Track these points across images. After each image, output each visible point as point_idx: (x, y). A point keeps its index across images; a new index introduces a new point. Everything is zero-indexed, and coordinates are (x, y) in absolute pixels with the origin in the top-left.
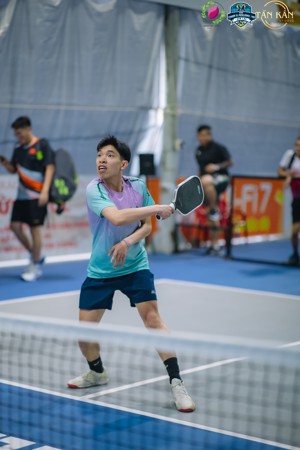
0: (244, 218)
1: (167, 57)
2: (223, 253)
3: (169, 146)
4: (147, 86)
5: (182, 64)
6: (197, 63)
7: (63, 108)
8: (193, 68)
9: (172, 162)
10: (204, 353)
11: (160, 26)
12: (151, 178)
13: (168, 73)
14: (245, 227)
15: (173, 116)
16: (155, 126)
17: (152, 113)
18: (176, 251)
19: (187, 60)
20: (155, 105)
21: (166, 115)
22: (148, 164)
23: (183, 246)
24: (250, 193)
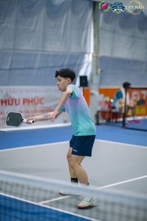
1: (94, 27)
3: (95, 72)
5: (100, 30)
7: (40, 53)
9: (96, 80)
11: (90, 12)
12: (85, 88)
13: (95, 36)
15: (97, 57)
16: (88, 62)
17: (86, 56)
18: (98, 124)
19: (102, 29)
20: (88, 52)
21: (93, 57)
22: (84, 81)
23: (101, 121)
24: (136, 96)
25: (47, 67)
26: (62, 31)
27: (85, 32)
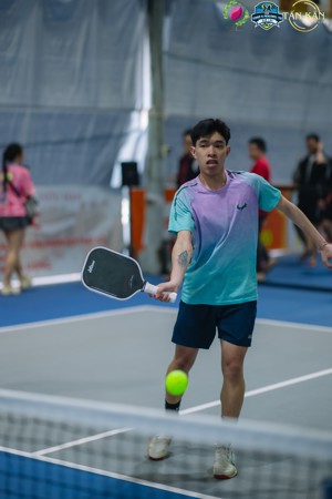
3: (155, 153)
5: (166, 59)
7: (29, 111)
11: (142, 17)
12: (135, 190)
13: (153, 70)
15: (159, 119)
16: (138, 130)
17: (135, 116)
19: (170, 55)
20: (138, 106)
21: (151, 118)
22: (130, 174)
25: (45, 143)
26: (78, 60)
27: (129, 63)
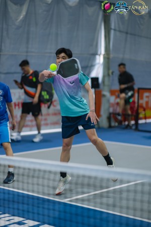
0: (144, 110)
2: (134, 127)
3: (106, 73)
4: (95, 43)
5: (112, 32)
6: (120, 31)
8: (118, 33)
9: (108, 81)
10: (125, 178)
12: (97, 90)
14: (145, 114)
15: (108, 58)
16: (99, 63)
17: (97, 57)
18: (110, 127)
19: (115, 30)
20: (99, 53)
21: (104, 58)
22: (95, 83)
23: (113, 124)
24: (147, 97)
